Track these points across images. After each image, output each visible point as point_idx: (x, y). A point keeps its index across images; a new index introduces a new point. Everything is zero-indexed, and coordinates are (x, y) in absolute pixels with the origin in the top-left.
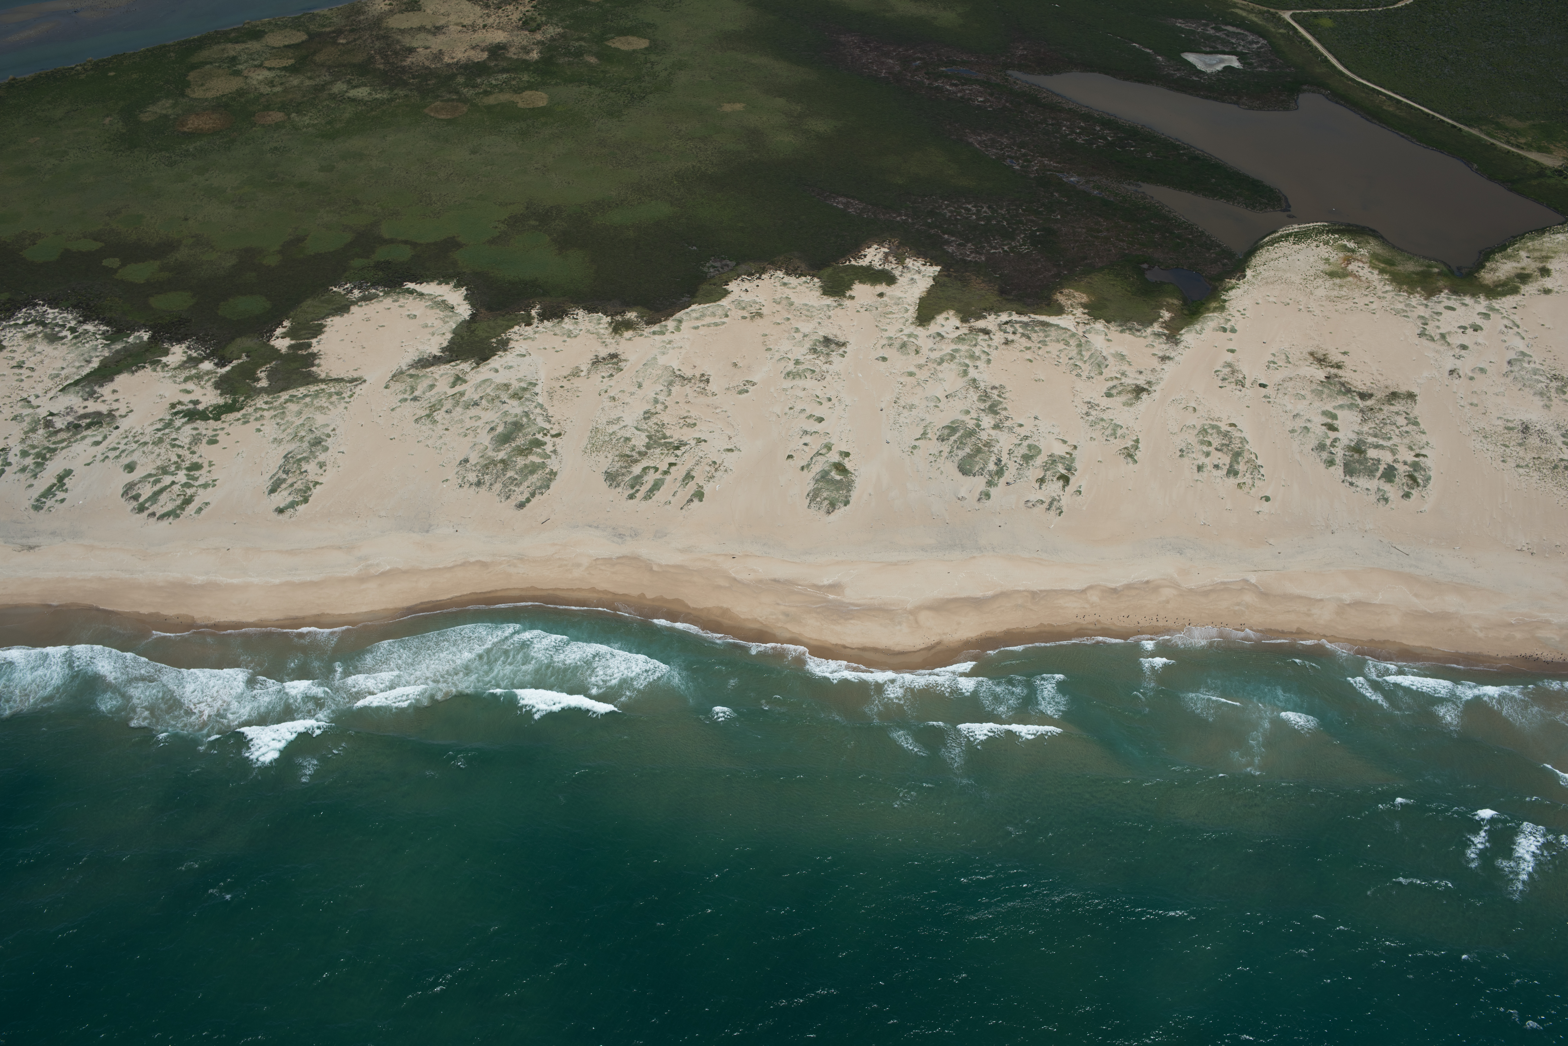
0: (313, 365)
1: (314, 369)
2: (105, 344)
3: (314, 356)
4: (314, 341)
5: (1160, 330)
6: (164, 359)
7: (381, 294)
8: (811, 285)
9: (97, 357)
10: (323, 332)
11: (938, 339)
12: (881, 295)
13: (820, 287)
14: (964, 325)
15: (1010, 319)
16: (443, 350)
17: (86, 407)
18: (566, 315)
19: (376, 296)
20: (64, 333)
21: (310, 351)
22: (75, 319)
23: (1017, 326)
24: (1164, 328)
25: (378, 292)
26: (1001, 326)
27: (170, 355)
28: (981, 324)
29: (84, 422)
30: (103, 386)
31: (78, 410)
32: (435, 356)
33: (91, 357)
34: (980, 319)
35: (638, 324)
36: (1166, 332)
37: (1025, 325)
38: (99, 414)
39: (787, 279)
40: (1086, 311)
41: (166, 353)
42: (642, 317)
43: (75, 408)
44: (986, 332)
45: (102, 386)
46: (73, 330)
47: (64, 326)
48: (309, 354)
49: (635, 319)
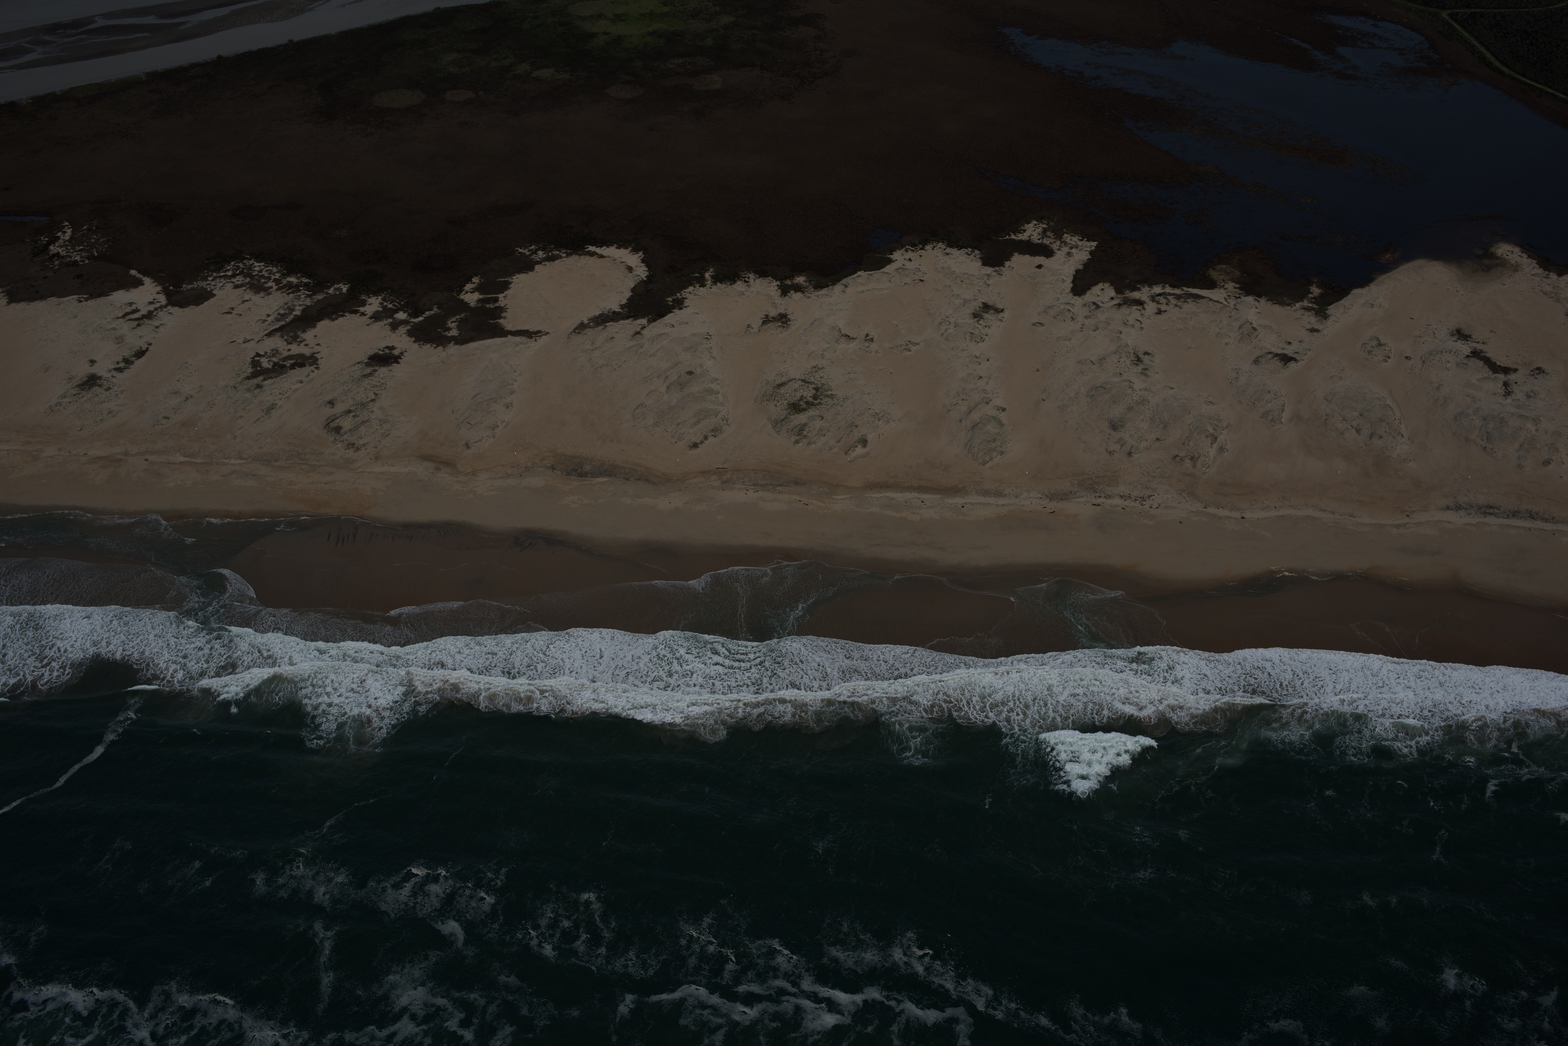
0: (500, 318)
1: (501, 321)
2: (307, 295)
3: (502, 309)
4: (501, 296)
5: (1310, 305)
6: (362, 309)
7: (564, 255)
8: (972, 256)
9: (300, 305)
10: (509, 288)
11: (1094, 307)
12: (1039, 267)
13: (981, 258)
14: (1119, 296)
15: (1163, 291)
16: (622, 307)
17: (289, 350)
18: (739, 278)
19: (559, 257)
20: (270, 284)
21: (497, 305)
22: (279, 272)
23: (1170, 298)
24: (1313, 303)
25: (561, 254)
26: (1153, 298)
27: (367, 306)
28: (1136, 295)
29: (288, 363)
30: (306, 332)
31: (283, 352)
32: (614, 312)
33: (294, 306)
34: (1134, 291)
35: (806, 288)
36: (1316, 307)
37: (1178, 297)
38: (302, 356)
39: (949, 250)
40: (1238, 286)
41: (364, 303)
42: (810, 282)
43: (281, 350)
44: (1140, 303)
45: (304, 331)
46: (277, 282)
47: (269, 278)
48: (496, 307)
49: (804, 284)
